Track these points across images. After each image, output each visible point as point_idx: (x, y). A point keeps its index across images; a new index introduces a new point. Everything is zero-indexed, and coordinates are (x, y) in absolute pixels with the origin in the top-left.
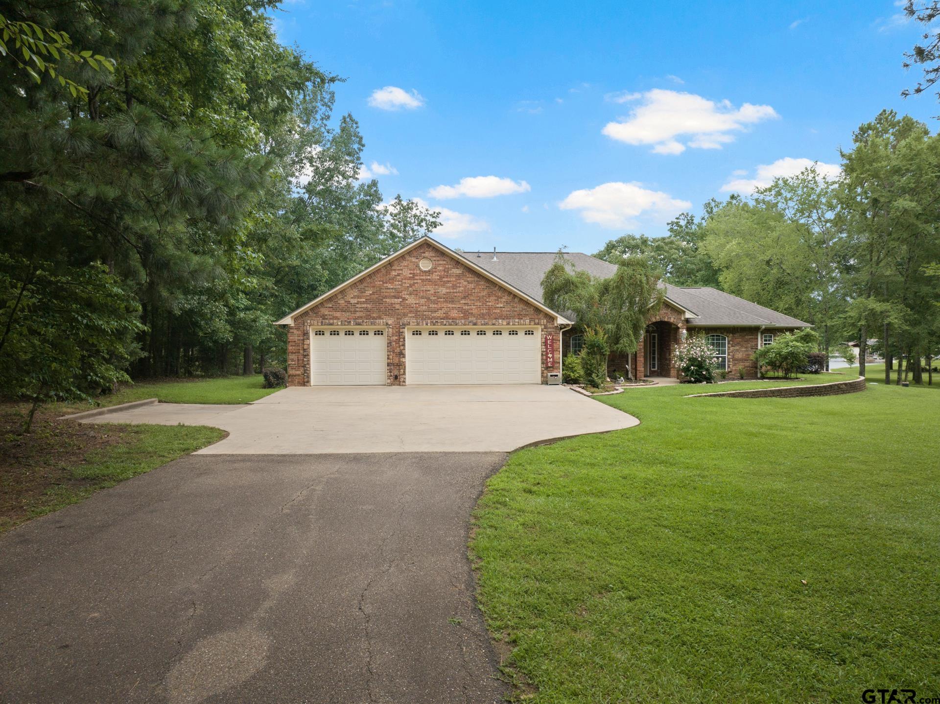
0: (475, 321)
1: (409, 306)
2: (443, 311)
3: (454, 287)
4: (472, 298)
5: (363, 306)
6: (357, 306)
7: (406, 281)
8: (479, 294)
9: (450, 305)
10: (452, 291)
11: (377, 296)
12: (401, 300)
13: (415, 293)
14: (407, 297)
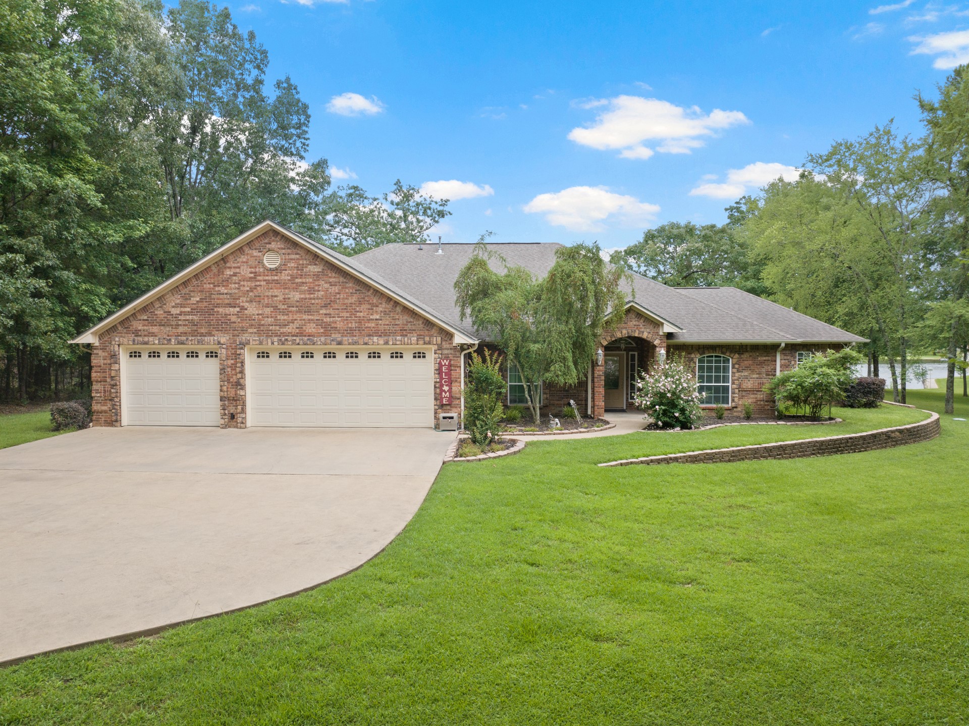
0: (339, 339)
1: (250, 318)
2: (296, 324)
3: (311, 291)
4: (336, 306)
5: (188, 317)
6: (180, 317)
7: (245, 283)
8: (346, 301)
9: (305, 317)
10: (308, 296)
11: (205, 304)
12: (238, 309)
13: (257, 299)
14: (246, 305)
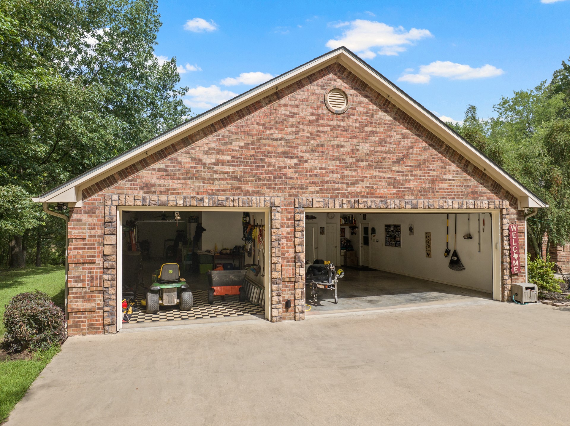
0: (414, 202)
1: (310, 172)
2: (366, 183)
3: (382, 143)
4: (408, 162)
7: (305, 127)
8: (419, 157)
9: (376, 174)
10: (379, 149)
11: (252, 152)
12: (296, 161)
13: (320, 149)
14: (306, 155)
